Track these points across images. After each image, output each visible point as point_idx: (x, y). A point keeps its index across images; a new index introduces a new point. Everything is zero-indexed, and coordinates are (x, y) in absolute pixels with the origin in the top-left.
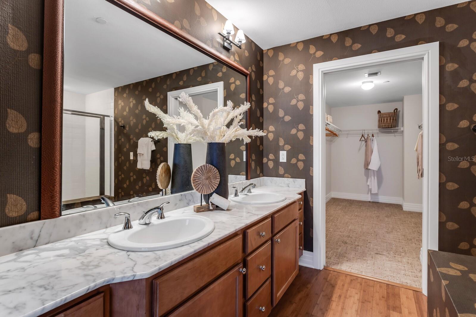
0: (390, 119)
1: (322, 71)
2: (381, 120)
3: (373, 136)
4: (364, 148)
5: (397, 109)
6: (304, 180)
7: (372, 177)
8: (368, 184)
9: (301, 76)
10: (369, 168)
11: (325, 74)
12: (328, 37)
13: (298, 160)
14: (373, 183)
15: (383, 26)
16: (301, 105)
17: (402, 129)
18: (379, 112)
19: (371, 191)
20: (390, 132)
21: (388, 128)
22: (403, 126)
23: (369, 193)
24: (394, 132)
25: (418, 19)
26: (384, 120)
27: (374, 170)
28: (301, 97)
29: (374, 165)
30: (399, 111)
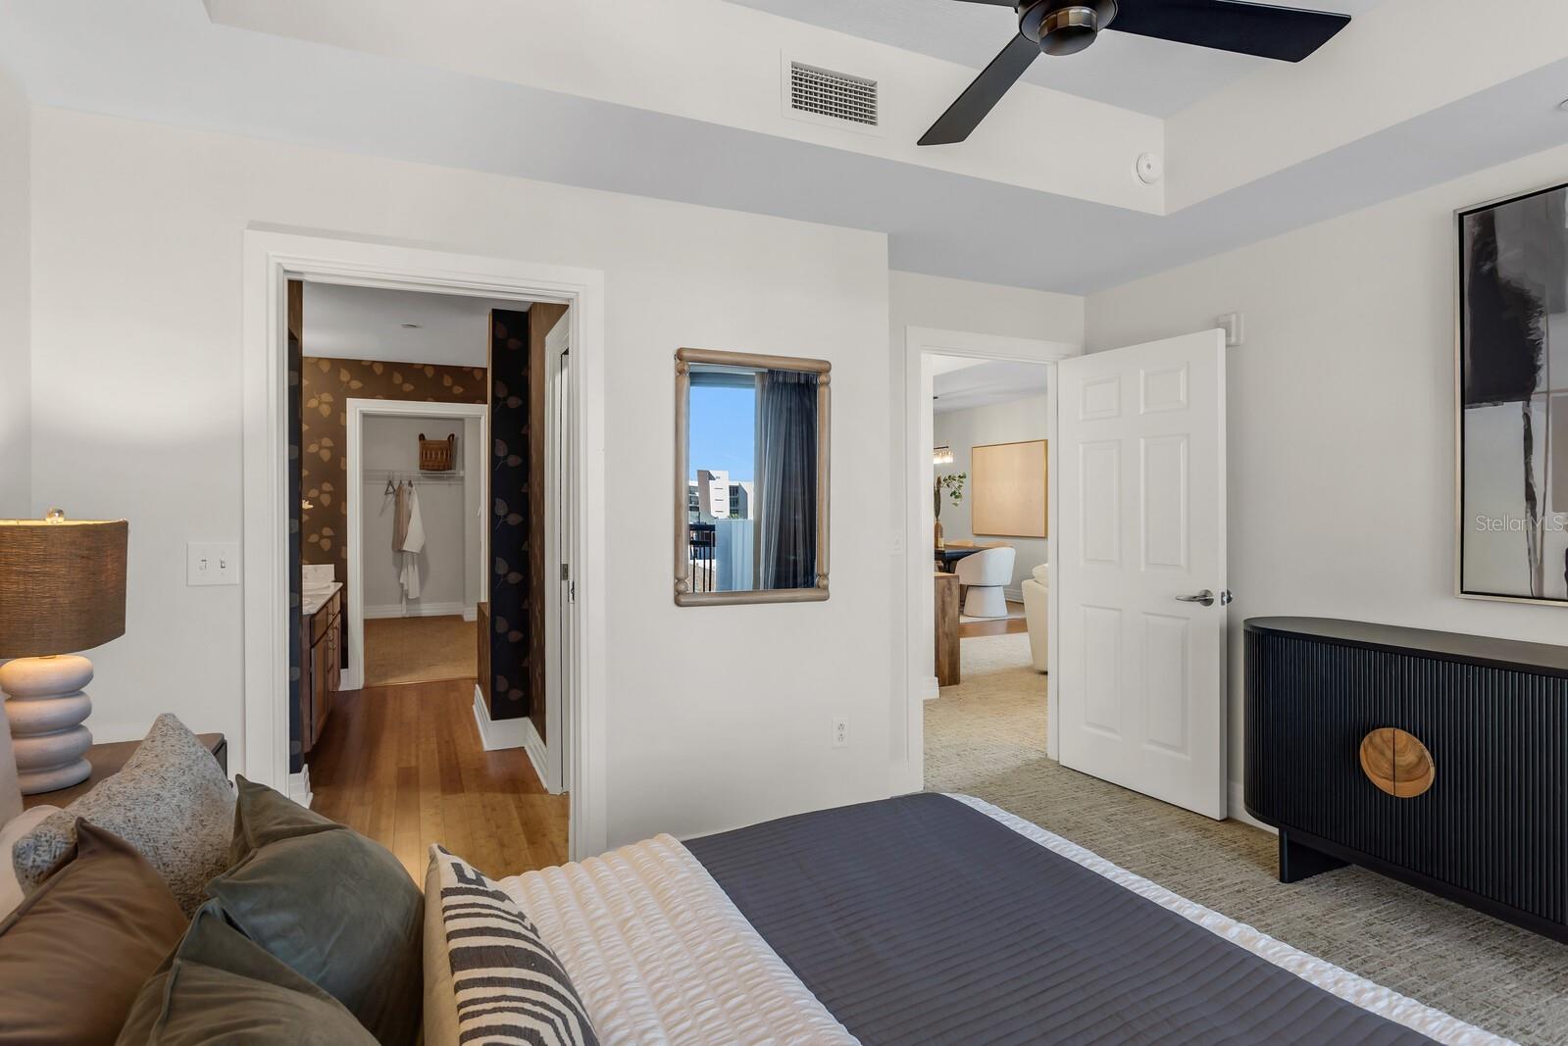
0: (442, 454)
1: (360, 411)
2: (426, 455)
3: (410, 484)
4: (392, 508)
5: (453, 435)
6: (333, 565)
7: (410, 567)
8: (401, 581)
9: (325, 410)
10: (405, 548)
11: (366, 416)
12: (368, 364)
13: (322, 537)
14: (411, 578)
15: (441, 370)
16: (326, 455)
17: (462, 473)
18: (422, 437)
19: (407, 595)
20: (441, 479)
21: (439, 470)
22: (463, 467)
23: (404, 599)
24: (449, 478)
25: (476, 372)
26: (431, 455)
27: (412, 553)
28: (327, 442)
29: (413, 543)
30: (457, 438)
